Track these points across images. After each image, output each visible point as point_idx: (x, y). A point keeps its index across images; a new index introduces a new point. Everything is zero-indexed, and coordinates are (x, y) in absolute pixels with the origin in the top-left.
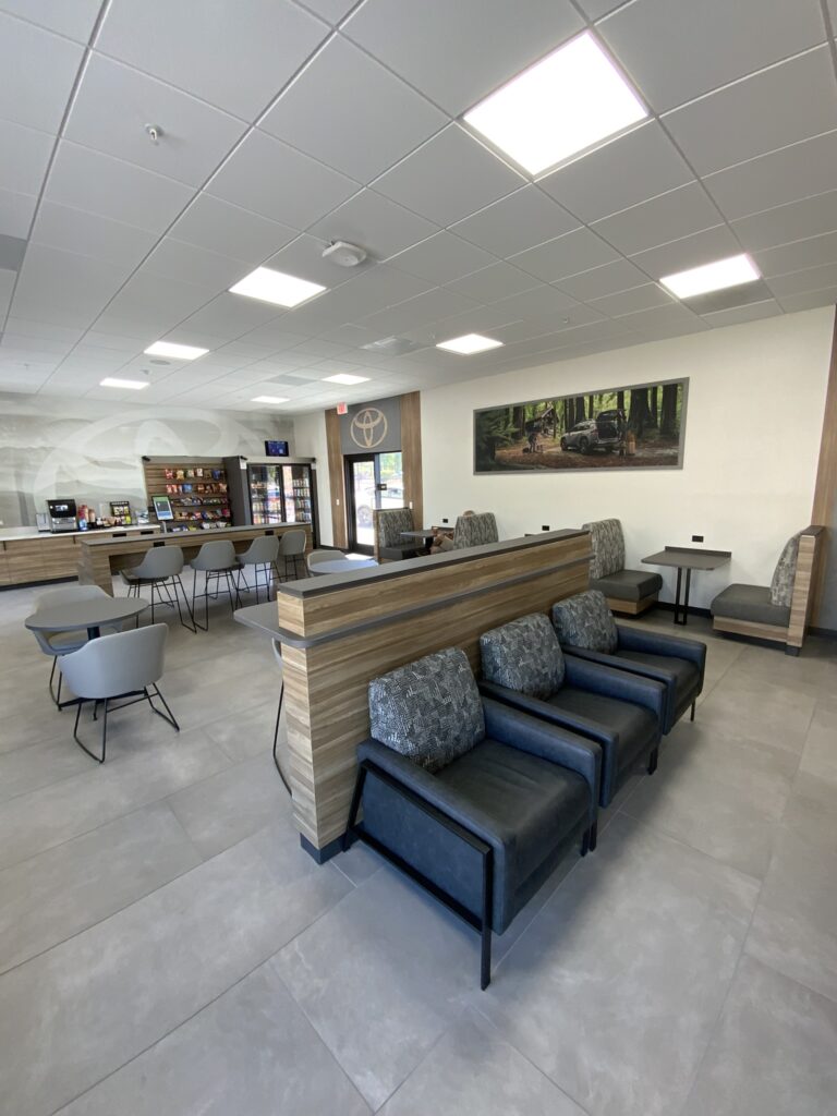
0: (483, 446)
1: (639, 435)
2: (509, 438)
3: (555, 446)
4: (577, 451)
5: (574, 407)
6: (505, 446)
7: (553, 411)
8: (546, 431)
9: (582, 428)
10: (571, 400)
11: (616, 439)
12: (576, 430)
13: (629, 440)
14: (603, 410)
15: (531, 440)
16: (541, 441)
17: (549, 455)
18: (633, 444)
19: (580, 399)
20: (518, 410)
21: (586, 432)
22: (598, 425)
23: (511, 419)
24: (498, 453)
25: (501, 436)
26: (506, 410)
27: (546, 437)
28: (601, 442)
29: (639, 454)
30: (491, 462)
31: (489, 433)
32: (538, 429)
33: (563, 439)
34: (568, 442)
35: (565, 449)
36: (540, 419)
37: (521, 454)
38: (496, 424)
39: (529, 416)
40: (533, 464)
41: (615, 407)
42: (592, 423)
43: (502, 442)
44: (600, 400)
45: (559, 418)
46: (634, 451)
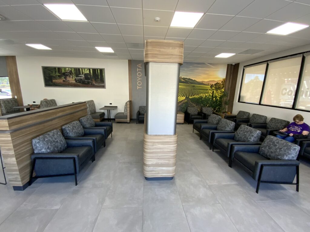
0: (47, 78)
1: (95, 80)
2: (57, 77)
3: (73, 81)
4: (80, 82)
5: (77, 71)
6: (56, 79)
7: (71, 71)
8: (70, 76)
9: (80, 77)
10: (76, 69)
11: (90, 81)
12: (79, 77)
13: (93, 81)
14: (86, 73)
15: (65, 78)
17: (71, 83)
18: (94, 82)
19: (79, 69)
20: (59, 69)
21: (81, 78)
22: (85, 77)
23: (57, 71)
24: (54, 81)
25: (54, 76)
26: (55, 68)
27: (70, 78)
28: (86, 81)
29: (96, 84)
30: (51, 83)
31: (50, 74)
32: (67, 75)
33: (75, 79)
34: (77, 80)
35: (76, 82)
36: (67, 72)
37: (62, 82)
38: (51, 72)
39: (63, 71)
40: (67, 85)
41: (89, 72)
42: (83, 76)
43: (55, 78)
44: (85, 70)
45: (73, 73)
46: (95, 84)
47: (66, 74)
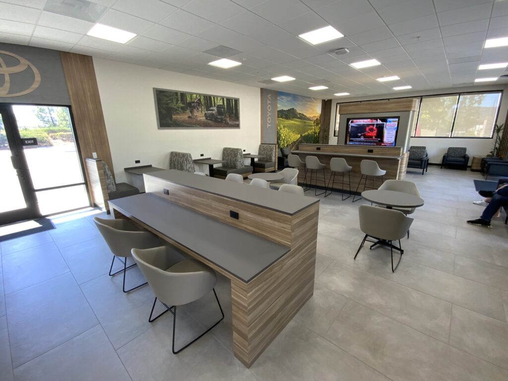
0: (164, 112)
1: (229, 116)
2: (180, 109)
3: (203, 117)
4: (211, 120)
5: (208, 99)
6: (178, 113)
7: (200, 100)
8: (198, 109)
9: (212, 110)
10: (207, 96)
11: (223, 117)
12: (210, 110)
13: (227, 118)
14: (219, 104)
15: (191, 112)
16: (196, 113)
17: (200, 121)
18: (228, 119)
19: (210, 97)
20: (183, 95)
21: (214, 112)
22: (218, 110)
23: (180, 99)
24: (174, 117)
25: (175, 107)
26: (176, 93)
27: (198, 112)
28: (219, 117)
29: (230, 123)
30: (170, 122)
31: (167, 104)
32: (194, 107)
33: (205, 114)
34: (207, 115)
35: (206, 119)
36: (194, 102)
37: (187, 119)
38: (170, 100)
39: (189, 100)
40: (194, 124)
41: (222, 104)
42: (215, 108)
43: (176, 111)
44: (217, 99)
45: (203, 104)
46: (228, 122)
47: (193, 104)
